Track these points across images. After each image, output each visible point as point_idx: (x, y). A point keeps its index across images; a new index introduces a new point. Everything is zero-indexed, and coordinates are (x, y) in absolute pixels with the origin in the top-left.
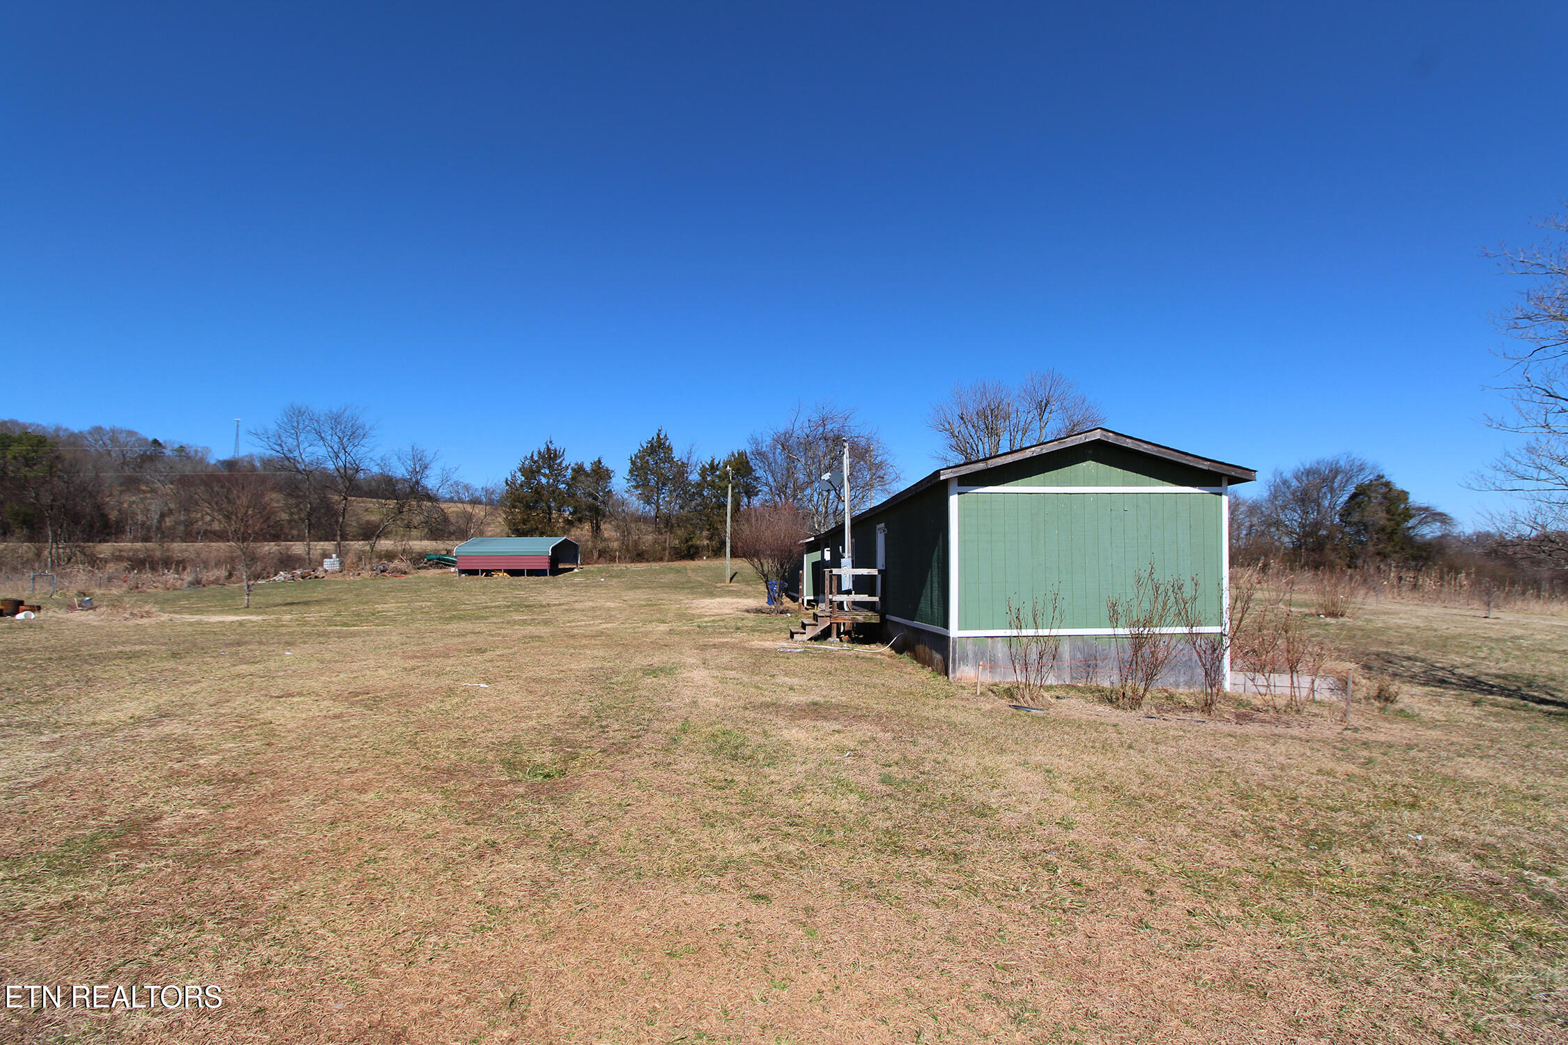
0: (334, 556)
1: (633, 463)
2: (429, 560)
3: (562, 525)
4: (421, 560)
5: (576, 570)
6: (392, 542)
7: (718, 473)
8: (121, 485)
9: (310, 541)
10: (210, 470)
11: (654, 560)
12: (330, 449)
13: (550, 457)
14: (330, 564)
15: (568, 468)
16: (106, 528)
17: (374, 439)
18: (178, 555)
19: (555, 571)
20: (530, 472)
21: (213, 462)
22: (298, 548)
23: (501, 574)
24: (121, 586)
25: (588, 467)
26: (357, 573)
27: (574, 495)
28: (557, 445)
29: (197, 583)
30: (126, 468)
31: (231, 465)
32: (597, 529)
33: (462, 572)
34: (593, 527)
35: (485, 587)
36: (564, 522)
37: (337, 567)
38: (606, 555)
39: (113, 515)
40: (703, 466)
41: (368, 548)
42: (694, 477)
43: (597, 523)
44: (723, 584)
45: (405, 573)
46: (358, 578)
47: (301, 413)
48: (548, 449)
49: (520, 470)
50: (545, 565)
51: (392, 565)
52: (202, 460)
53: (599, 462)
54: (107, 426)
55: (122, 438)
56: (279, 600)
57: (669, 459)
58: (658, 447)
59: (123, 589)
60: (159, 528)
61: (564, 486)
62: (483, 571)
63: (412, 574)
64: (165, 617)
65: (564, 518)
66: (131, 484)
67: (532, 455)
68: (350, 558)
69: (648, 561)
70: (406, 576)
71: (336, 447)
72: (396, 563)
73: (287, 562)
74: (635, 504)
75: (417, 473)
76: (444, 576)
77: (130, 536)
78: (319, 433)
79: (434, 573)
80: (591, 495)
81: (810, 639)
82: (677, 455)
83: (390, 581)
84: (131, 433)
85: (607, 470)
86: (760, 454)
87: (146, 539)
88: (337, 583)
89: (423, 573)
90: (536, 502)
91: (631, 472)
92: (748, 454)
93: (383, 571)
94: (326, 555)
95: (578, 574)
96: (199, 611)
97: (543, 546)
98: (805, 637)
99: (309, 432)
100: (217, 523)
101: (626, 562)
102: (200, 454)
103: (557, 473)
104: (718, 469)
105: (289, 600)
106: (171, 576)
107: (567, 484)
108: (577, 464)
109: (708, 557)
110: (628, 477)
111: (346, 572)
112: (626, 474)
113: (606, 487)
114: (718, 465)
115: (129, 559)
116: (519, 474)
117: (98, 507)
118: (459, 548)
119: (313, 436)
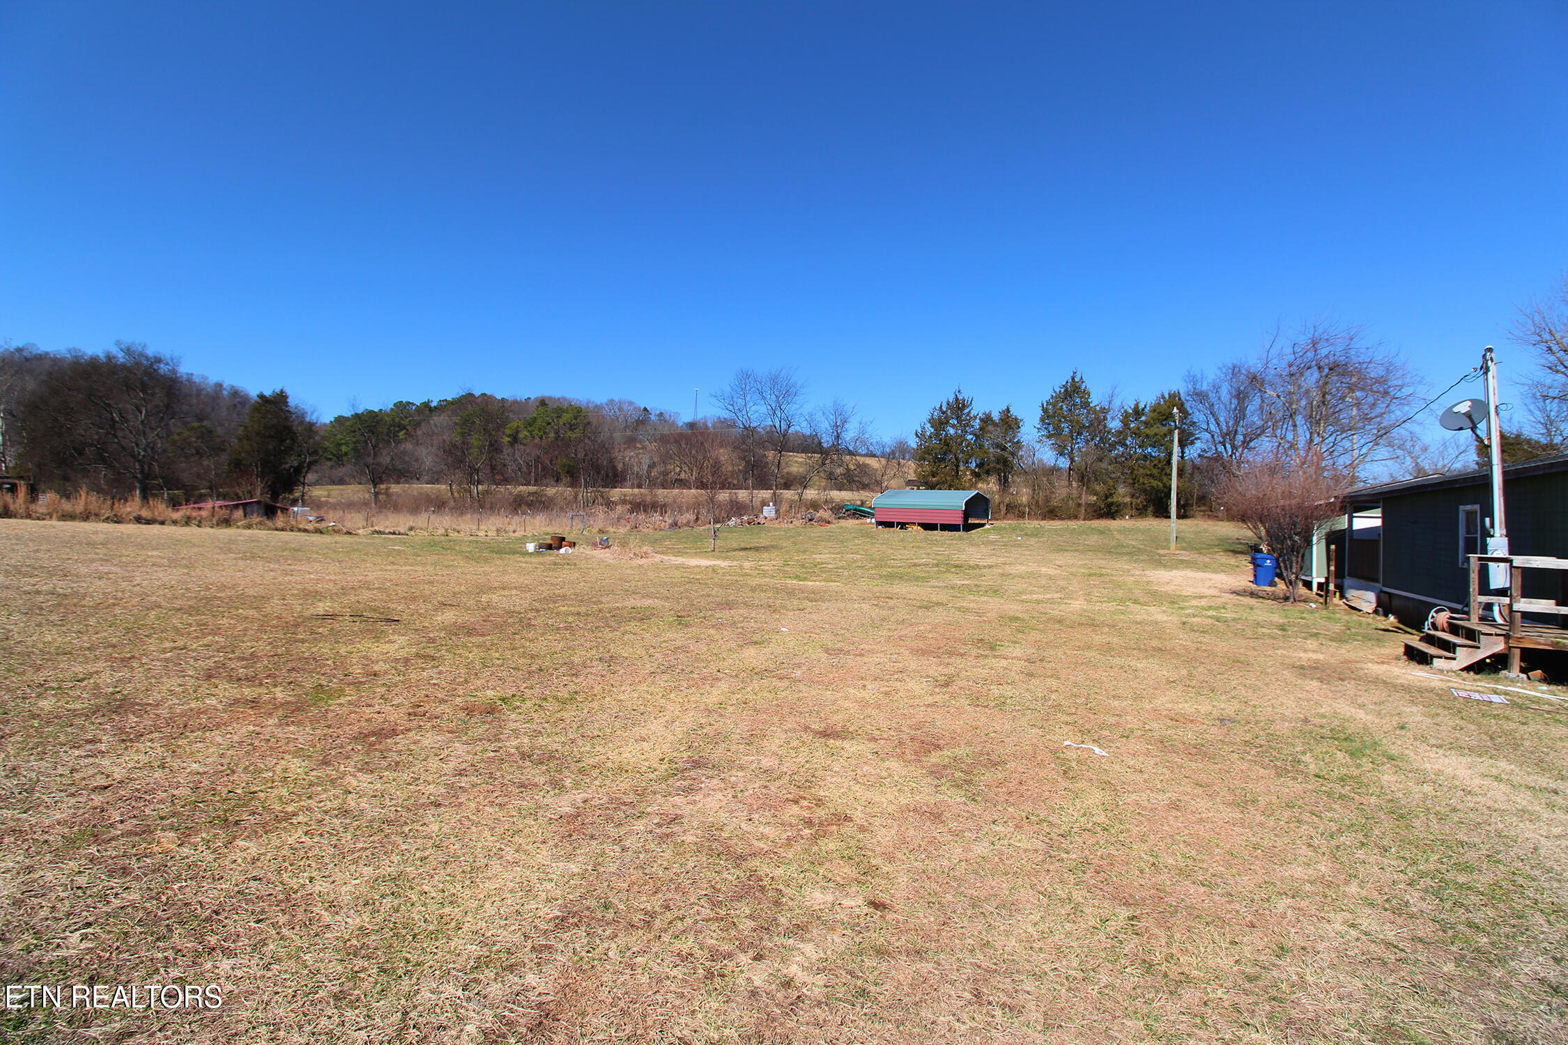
0: (771, 504)
1: (1045, 410)
2: (847, 511)
3: (969, 477)
4: (841, 511)
5: (987, 526)
6: (816, 492)
7: (1143, 418)
8: (625, 443)
9: (753, 489)
10: (679, 431)
11: (1069, 518)
12: (769, 407)
13: (958, 407)
14: (769, 511)
15: (975, 417)
16: (614, 477)
17: (803, 396)
18: (661, 500)
19: (968, 528)
20: (939, 423)
21: (680, 424)
22: (742, 495)
23: (915, 528)
24: (625, 526)
25: (996, 416)
26: (790, 521)
27: (981, 447)
28: (965, 395)
29: (675, 525)
30: (628, 430)
31: (692, 425)
32: (1005, 483)
33: (879, 523)
34: (1000, 480)
35: (903, 540)
36: (972, 474)
37: (773, 514)
38: (1013, 510)
39: (620, 467)
40: (1125, 411)
41: (797, 497)
42: (1114, 424)
43: (1005, 476)
44: (1166, 551)
45: (829, 522)
46: (791, 526)
47: (748, 376)
48: (957, 399)
49: (930, 422)
50: (960, 521)
51: (818, 515)
52: (674, 423)
53: (1008, 410)
54: (616, 399)
55: (625, 407)
56: (735, 545)
57: (1086, 405)
58: (1073, 391)
59: (627, 528)
60: (648, 477)
61: (971, 437)
62: (898, 524)
63: (834, 524)
64: (658, 558)
65: (971, 470)
66: (631, 442)
67: (941, 406)
68: (784, 507)
69: (1061, 519)
70: (831, 526)
71: (773, 405)
72: (821, 513)
73: (737, 509)
74: (1047, 455)
75: (837, 426)
76: (862, 527)
77: (629, 483)
78: (761, 393)
79: (851, 523)
80: (998, 446)
81: (1468, 669)
82: (1095, 400)
83: (817, 530)
84: (631, 403)
85: (1016, 419)
86: (1201, 396)
87: (639, 486)
88: (776, 530)
89: (843, 523)
90: (945, 454)
91: (1042, 420)
92: (1182, 396)
93: (810, 520)
94: (764, 503)
95: (991, 530)
96: (679, 553)
97: (955, 500)
98: (1455, 665)
99: (754, 392)
100: (683, 473)
101: (1037, 519)
102: (672, 418)
103: (964, 424)
104: (1143, 414)
105: (743, 545)
106: (657, 517)
107: (975, 435)
108: (985, 414)
109: (1131, 516)
110: (1039, 426)
111: (781, 520)
112: (1036, 421)
113: (1014, 438)
114: (1143, 409)
115: (630, 503)
116: (929, 425)
117: (611, 461)
118: (875, 500)
119: (756, 396)
